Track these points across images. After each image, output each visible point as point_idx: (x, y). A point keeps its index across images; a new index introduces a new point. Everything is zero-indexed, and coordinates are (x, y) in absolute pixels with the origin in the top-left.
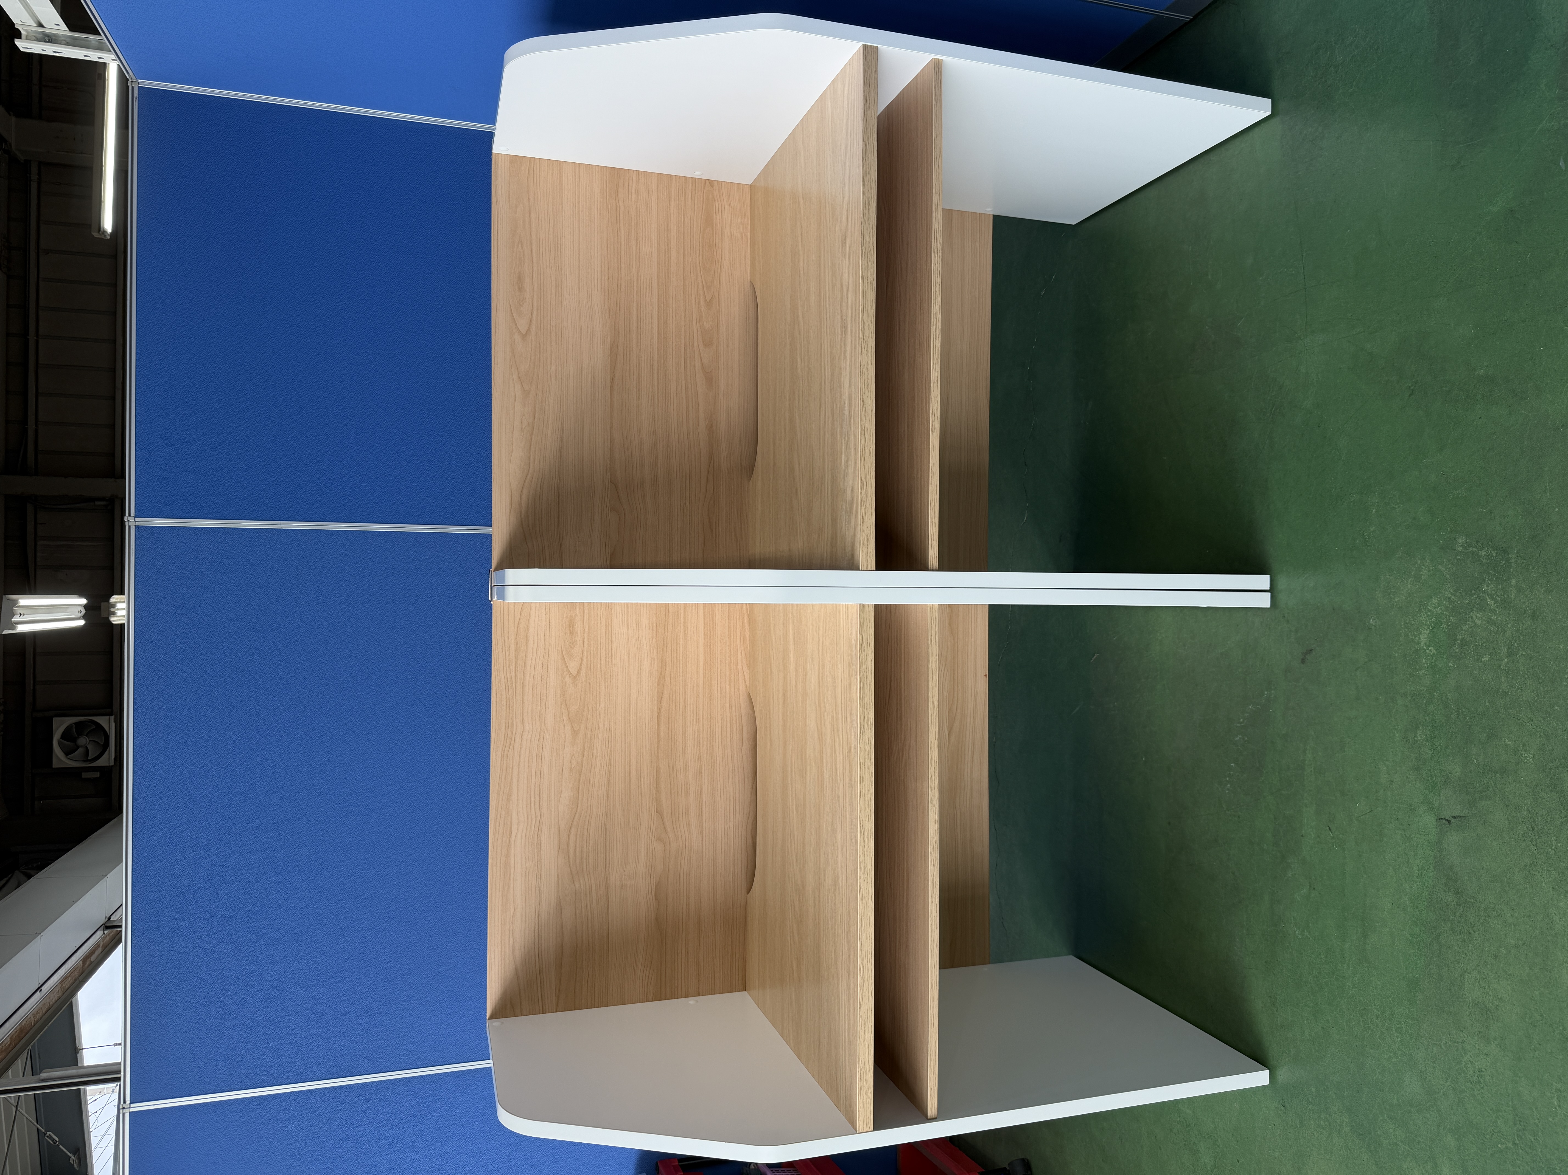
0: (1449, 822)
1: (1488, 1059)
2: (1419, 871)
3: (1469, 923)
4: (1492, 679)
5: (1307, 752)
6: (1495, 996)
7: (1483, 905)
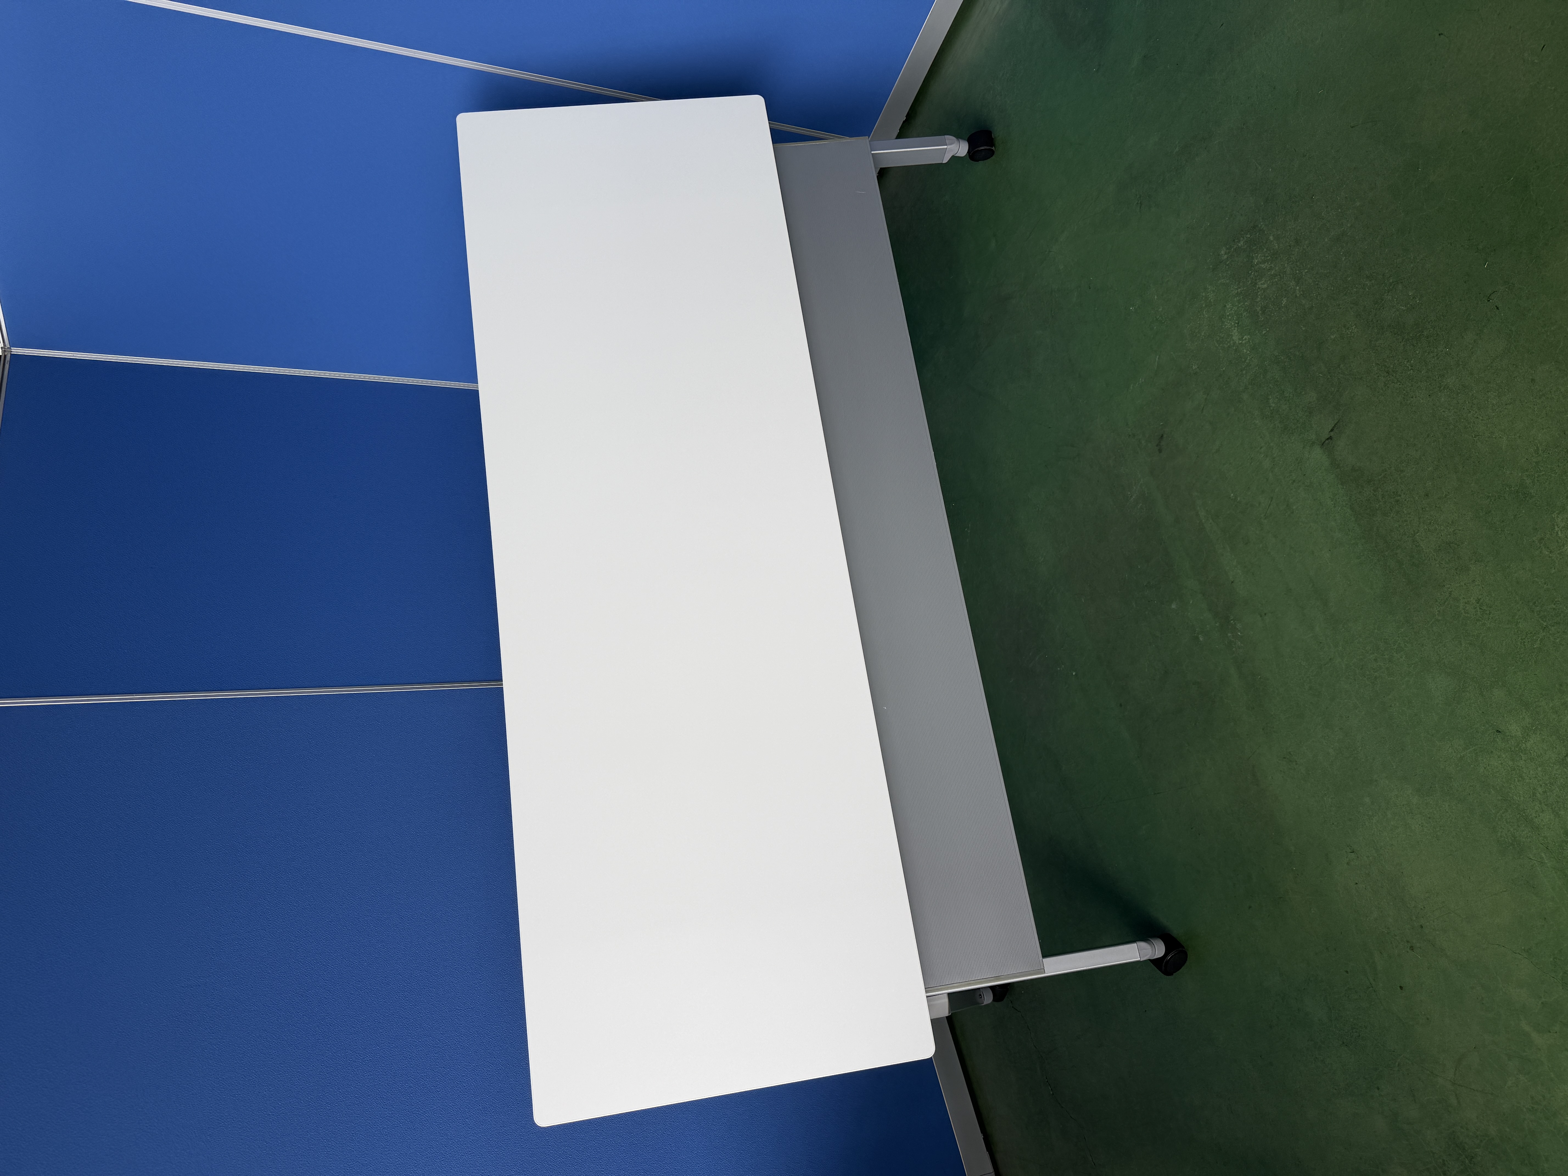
0: (1330, 438)
1: (1477, 584)
2: (1332, 501)
3: (1392, 493)
4: (1296, 310)
5: (1199, 513)
6: (1447, 526)
7: (1393, 468)
